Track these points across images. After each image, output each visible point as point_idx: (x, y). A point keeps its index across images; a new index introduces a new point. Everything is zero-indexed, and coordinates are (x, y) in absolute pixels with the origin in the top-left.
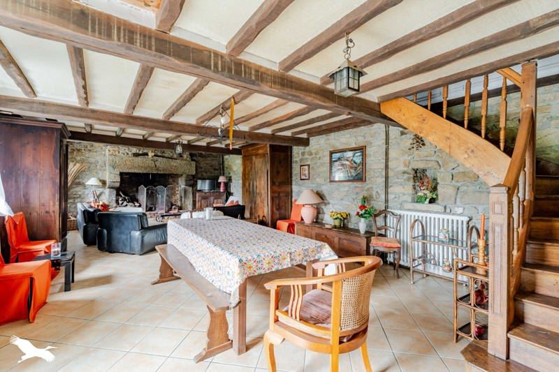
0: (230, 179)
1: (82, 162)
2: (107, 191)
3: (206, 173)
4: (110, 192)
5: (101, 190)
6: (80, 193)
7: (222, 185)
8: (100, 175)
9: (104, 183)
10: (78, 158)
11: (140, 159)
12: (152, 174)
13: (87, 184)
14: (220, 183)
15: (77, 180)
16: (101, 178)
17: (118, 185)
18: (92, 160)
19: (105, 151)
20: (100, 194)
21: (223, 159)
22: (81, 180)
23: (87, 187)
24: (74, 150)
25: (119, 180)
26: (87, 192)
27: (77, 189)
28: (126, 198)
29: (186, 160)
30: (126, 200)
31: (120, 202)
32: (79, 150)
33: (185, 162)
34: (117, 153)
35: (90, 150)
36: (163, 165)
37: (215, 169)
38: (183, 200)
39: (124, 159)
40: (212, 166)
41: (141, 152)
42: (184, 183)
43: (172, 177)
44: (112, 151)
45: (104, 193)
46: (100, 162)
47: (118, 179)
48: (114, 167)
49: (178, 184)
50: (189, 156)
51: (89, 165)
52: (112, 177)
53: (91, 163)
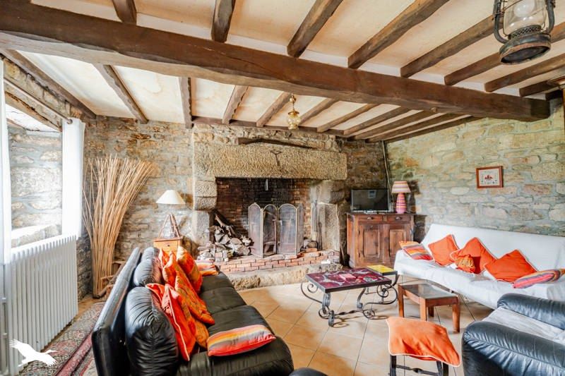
0: (414, 187)
1: (151, 159)
2: (194, 215)
3: (359, 176)
4: (200, 218)
5: (184, 213)
6: (148, 221)
7: (400, 199)
8: (182, 184)
9: (188, 199)
10: (144, 153)
11: (250, 149)
12: (271, 180)
13: (158, 202)
14: (396, 195)
15: (143, 196)
16: (184, 191)
17: (212, 203)
18: (168, 156)
19: (189, 138)
20: (183, 223)
21: (386, 150)
22: (149, 195)
23: (161, 208)
24: (136, 137)
25: (215, 194)
26: (160, 217)
27: (144, 213)
28: (227, 228)
29: (330, 151)
30: (226, 232)
31: (218, 238)
32: (145, 137)
33: (328, 155)
34: (210, 138)
35: (163, 137)
36: (290, 162)
37: (373, 170)
38: (323, 229)
39: (223, 151)
40: (367, 164)
41: (251, 136)
42: (328, 197)
43: (299, 186)
44: (200, 135)
45: (190, 219)
46: (181, 159)
47: (213, 191)
48: (205, 167)
49: (308, 199)
50: (335, 143)
51: (162, 165)
52: (203, 188)
53: (167, 163)
